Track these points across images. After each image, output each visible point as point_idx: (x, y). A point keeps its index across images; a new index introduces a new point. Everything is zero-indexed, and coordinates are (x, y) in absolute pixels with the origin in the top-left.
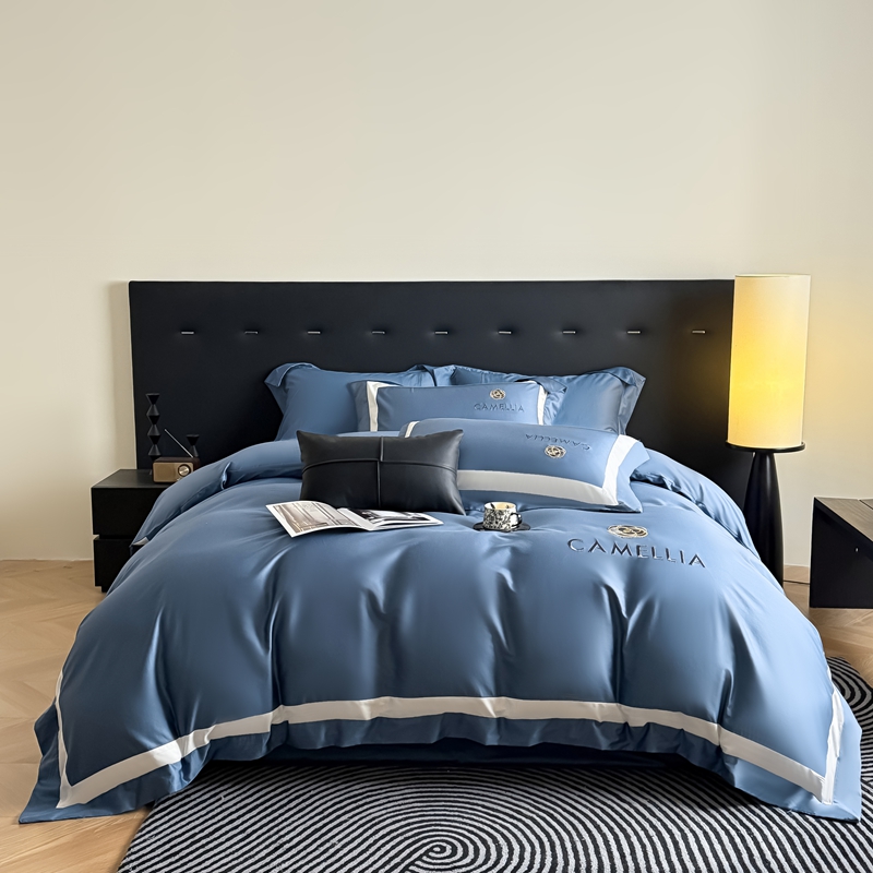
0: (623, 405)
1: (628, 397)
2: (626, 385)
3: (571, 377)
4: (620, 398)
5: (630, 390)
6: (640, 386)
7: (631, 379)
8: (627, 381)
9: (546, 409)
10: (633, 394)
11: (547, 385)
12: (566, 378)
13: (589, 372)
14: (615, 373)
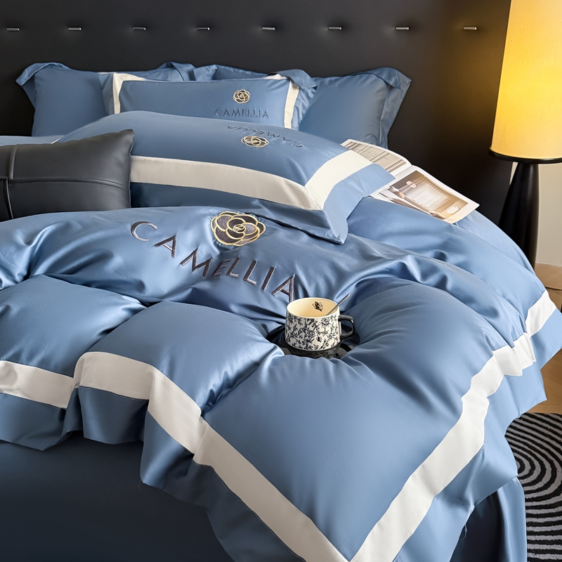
0: (386, 109)
1: (392, 101)
2: (390, 88)
3: (333, 78)
5: (395, 93)
6: (405, 89)
7: (396, 82)
8: (391, 83)
10: (397, 97)
12: (328, 79)
13: (353, 74)
14: (379, 74)
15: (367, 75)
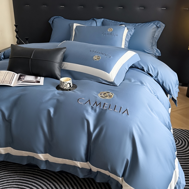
0: (156, 34)
1: (158, 32)
2: (158, 27)
3: (139, 24)
4: (155, 32)
5: (159, 29)
6: (163, 28)
7: (160, 25)
8: (158, 26)
9: (127, 35)
10: (160, 31)
11: (128, 27)
12: (138, 24)
13: (146, 22)
14: (154, 23)
15: (150, 23)
